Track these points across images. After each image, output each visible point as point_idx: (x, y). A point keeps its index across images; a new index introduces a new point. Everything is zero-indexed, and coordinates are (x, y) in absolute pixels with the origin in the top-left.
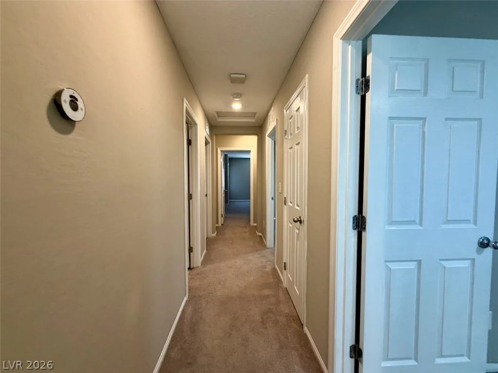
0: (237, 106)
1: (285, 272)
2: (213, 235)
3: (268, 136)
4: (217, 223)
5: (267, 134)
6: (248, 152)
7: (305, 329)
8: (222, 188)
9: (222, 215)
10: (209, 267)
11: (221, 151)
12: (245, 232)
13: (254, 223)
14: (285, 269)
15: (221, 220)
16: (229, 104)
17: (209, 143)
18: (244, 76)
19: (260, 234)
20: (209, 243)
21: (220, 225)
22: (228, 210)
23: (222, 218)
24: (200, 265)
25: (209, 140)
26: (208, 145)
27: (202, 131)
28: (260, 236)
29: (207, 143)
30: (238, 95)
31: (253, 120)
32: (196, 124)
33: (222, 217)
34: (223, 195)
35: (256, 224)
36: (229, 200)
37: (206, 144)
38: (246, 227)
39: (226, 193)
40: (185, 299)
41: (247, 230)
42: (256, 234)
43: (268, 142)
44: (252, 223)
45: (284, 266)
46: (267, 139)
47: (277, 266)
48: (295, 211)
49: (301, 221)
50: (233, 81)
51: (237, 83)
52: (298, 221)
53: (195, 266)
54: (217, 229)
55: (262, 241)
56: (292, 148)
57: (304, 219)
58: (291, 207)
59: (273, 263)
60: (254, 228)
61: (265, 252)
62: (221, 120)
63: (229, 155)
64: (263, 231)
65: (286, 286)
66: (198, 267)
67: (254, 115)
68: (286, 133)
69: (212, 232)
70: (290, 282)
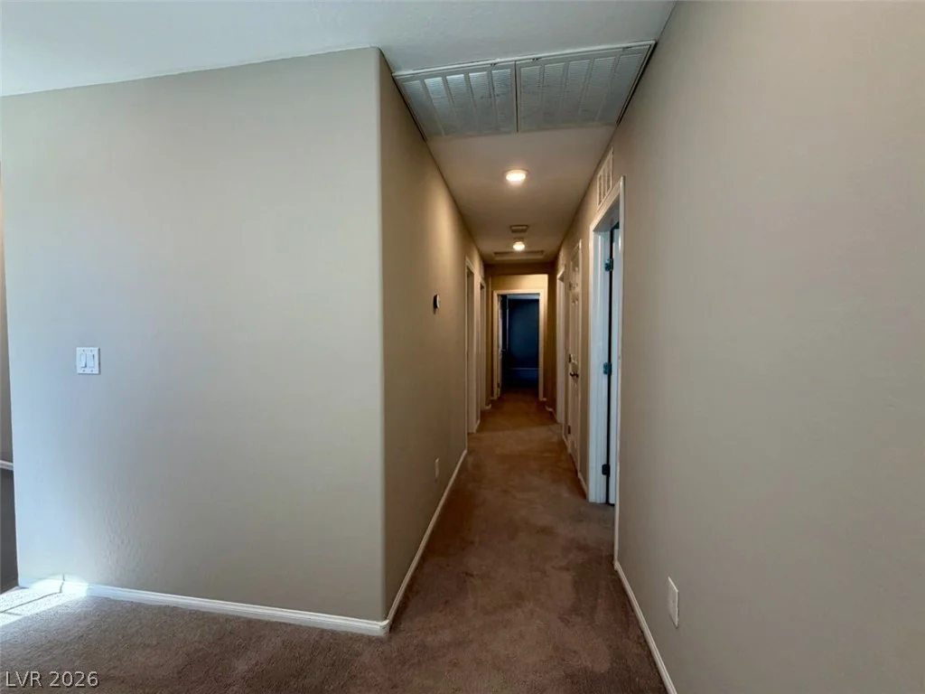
0: (519, 247)
1: (569, 436)
2: (488, 408)
3: (560, 279)
4: (492, 395)
5: (559, 276)
6: (538, 294)
7: (579, 474)
8: (498, 347)
10: (484, 435)
11: (498, 295)
12: (531, 408)
14: (569, 433)
15: (497, 391)
16: (511, 246)
17: (484, 287)
18: (524, 228)
19: (551, 410)
20: (484, 414)
21: (495, 397)
23: (499, 389)
24: (474, 431)
25: (484, 285)
26: (483, 290)
27: (478, 278)
28: (551, 413)
29: (482, 287)
30: (521, 239)
31: (542, 257)
35: (545, 399)
37: (481, 289)
38: (532, 402)
40: (465, 452)
41: (534, 405)
42: (546, 409)
43: (560, 286)
44: (542, 398)
45: (569, 431)
46: (558, 281)
47: (564, 437)
48: (575, 367)
49: (579, 375)
50: (514, 231)
51: (519, 232)
52: (575, 375)
53: (470, 431)
54: (492, 402)
55: (552, 417)
56: (574, 302)
57: (579, 372)
58: (574, 363)
59: (561, 435)
60: (544, 403)
61: (553, 427)
62: (498, 258)
63: (508, 297)
64: (553, 403)
65: (570, 451)
66: (473, 433)
67: (542, 252)
68: (570, 286)
69: (487, 405)
70: (573, 444)
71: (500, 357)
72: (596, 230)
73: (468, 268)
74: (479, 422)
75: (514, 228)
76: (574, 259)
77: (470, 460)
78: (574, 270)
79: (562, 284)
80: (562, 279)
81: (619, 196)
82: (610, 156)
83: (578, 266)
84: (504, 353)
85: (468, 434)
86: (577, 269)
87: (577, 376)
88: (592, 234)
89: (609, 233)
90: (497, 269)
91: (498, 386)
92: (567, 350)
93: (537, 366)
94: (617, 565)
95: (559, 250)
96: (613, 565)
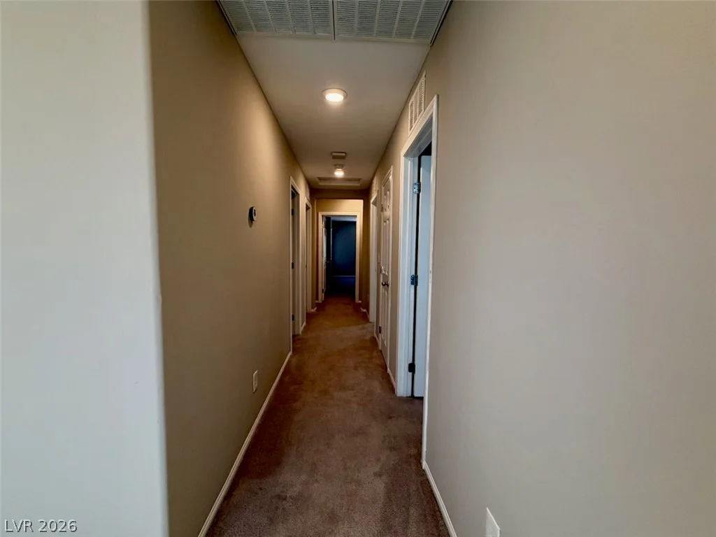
0: (339, 174)
1: (380, 335)
2: (313, 310)
3: (373, 204)
4: (317, 299)
5: (372, 201)
6: (355, 217)
7: (388, 369)
8: (323, 259)
11: (323, 216)
12: (349, 309)
14: (380, 332)
15: (321, 296)
16: (333, 173)
17: (309, 208)
18: (344, 154)
19: (365, 310)
20: (309, 317)
21: (320, 301)
23: (323, 294)
24: (300, 333)
25: (310, 206)
26: (308, 211)
27: (304, 199)
28: (364, 313)
29: (307, 208)
30: (341, 166)
31: (358, 185)
32: (298, 194)
35: (360, 302)
37: (307, 210)
38: (350, 304)
40: (289, 354)
41: (351, 306)
42: (361, 310)
43: (373, 209)
44: (358, 301)
45: (380, 330)
46: (371, 205)
47: (375, 335)
48: (386, 277)
49: (388, 284)
50: (334, 157)
51: (339, 159)
52: (386, 285)
53: (296, 333)
54: (318, 305)
55: (365, 317)
56: (385, 222)
57: (390, 282)
58: (384, 275)
59: (373, 333)
60: (360, 305)
61: (367, 325)
62: (322, 184)
63: (332, 218)
64: (367, 306)
65: (380, 347)
66: (298, 335)
67: (359, 180)
68: (382, 208)
69: (312, 308)
70: (383, 341)
71: (324, 268)
72: (406, 155)
73: (292, 187)
74: (305, 323)
75: (334, 154)
76: (385, 184)
77: (294, 361)
78: (386, 194)
79: (375, 207)
80: (375, 203)
81: (432, 114)
82: (423, 80)
83: (389, 190)
84: (327, 264)
85: (294, 336)
86: (388, 193)
87: (388, 285)
88: (402, 159)
89: (417, 159)
90: (321, 193)
91: (323, 292)
92: (379, 264)
93: (355, 274)
94: (425, 465)
95: (372, 179)
96: (421, 464)
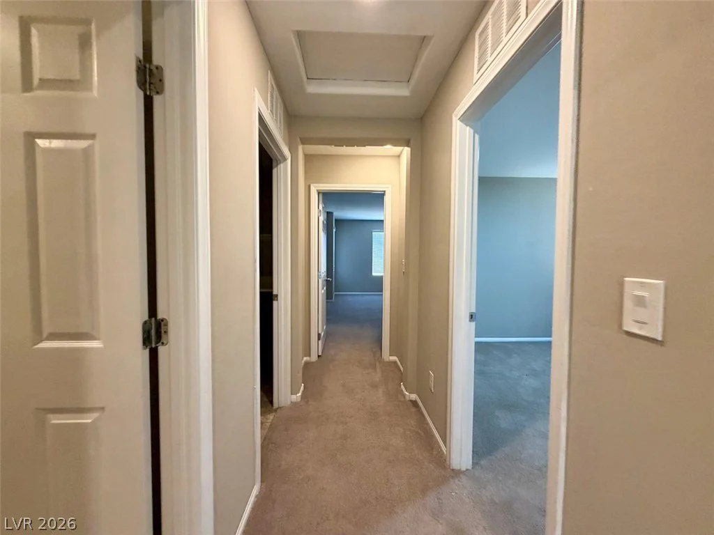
2: (294, 398)
4: (308, 355)
8: (319, 276)
9: (319, 335)
11: (319, 192)
12: (374, 386)
13: (390, 355)
15: (316, 347)
19: (414, 397)
21: (314, 358)
22: (333, 314)
23: (320, 342)
28: (414, 403)
33: (319, 339)
34: (323, 291)
36: (334, 293)
38: (374, 368)
39: (328, 284)
41: (377, 376)
42: (404, 396)
44: (387, 356)
